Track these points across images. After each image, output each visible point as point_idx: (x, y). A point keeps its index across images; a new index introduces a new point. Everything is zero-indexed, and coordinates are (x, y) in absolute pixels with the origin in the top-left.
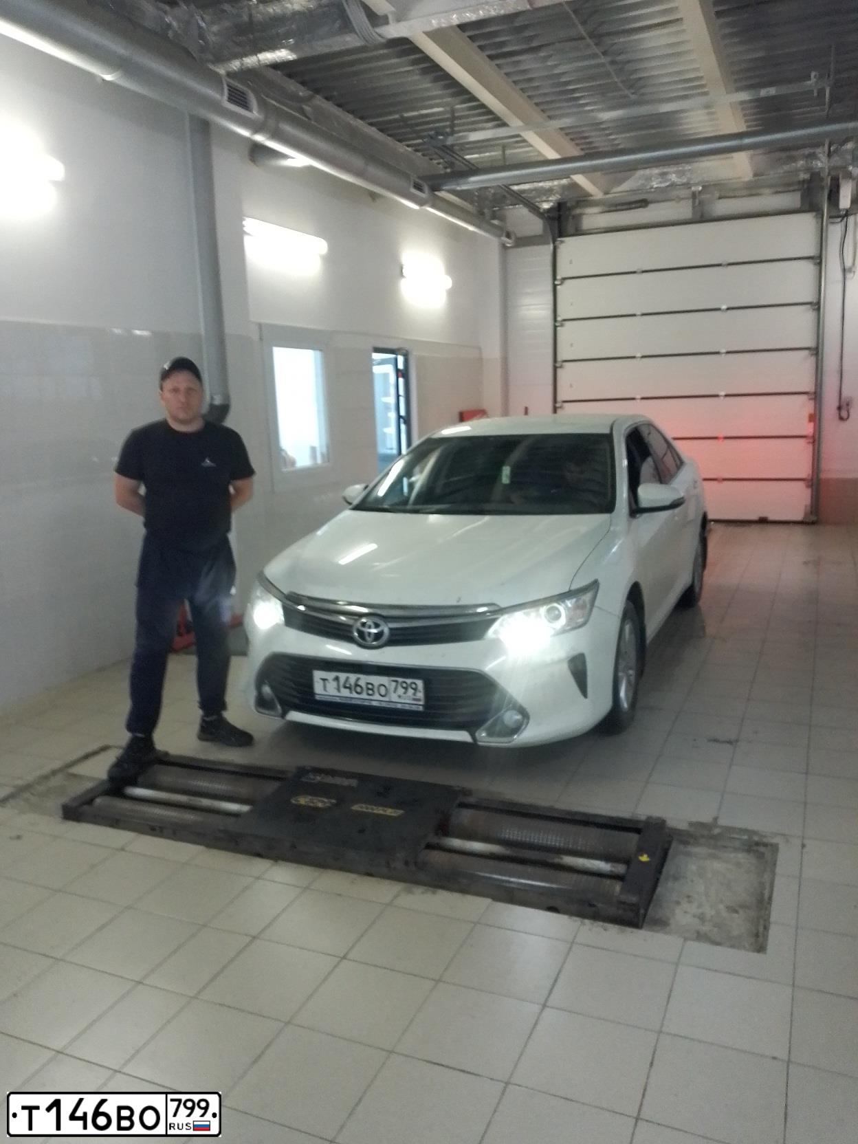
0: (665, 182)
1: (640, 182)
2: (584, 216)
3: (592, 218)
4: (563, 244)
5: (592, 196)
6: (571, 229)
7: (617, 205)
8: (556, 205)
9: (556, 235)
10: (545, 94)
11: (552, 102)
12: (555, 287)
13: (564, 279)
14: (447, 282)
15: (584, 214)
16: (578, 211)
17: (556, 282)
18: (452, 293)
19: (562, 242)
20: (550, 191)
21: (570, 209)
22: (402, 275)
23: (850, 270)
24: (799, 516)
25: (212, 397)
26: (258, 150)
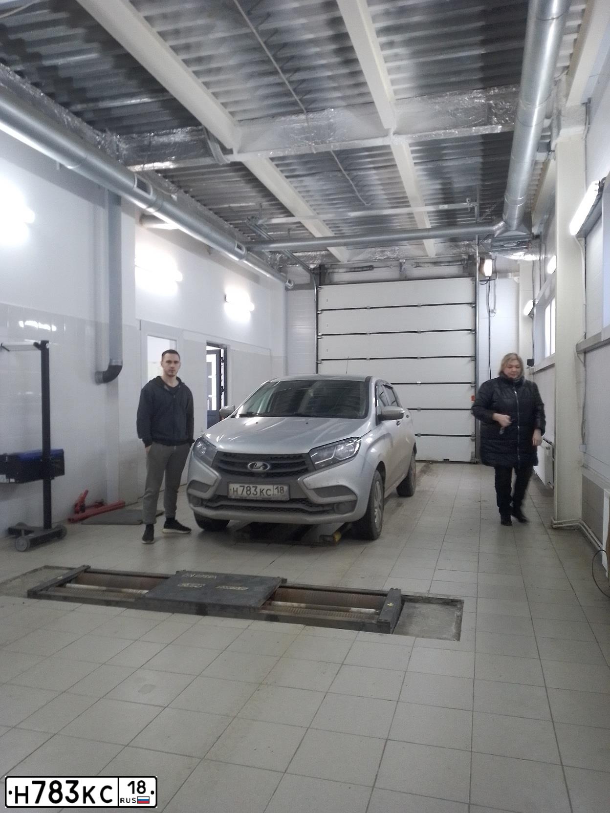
0: (384, 256)
1: (369, 255)
2: (335, 274)
3: (340, 275)
4: (322, 290)
5: (340, 262)
6: (327, 281)
7: (355, 268)
8: (318, 266)
9: (318, 284)
10: (316, 200)
11: (319, 205)
12: (317, 314)
13: (322, 310)
14: (252, 307)
15: (336, 272)
16: (331, 270)
17: (318, 312)
18: (254, 314)
19: (321, 288)
20: (314, 258)
21: (327, 269)
22: (226, 300)
23: (493, 311)
24: (468, 458)
25: (111, 360)
26: (145, 217)
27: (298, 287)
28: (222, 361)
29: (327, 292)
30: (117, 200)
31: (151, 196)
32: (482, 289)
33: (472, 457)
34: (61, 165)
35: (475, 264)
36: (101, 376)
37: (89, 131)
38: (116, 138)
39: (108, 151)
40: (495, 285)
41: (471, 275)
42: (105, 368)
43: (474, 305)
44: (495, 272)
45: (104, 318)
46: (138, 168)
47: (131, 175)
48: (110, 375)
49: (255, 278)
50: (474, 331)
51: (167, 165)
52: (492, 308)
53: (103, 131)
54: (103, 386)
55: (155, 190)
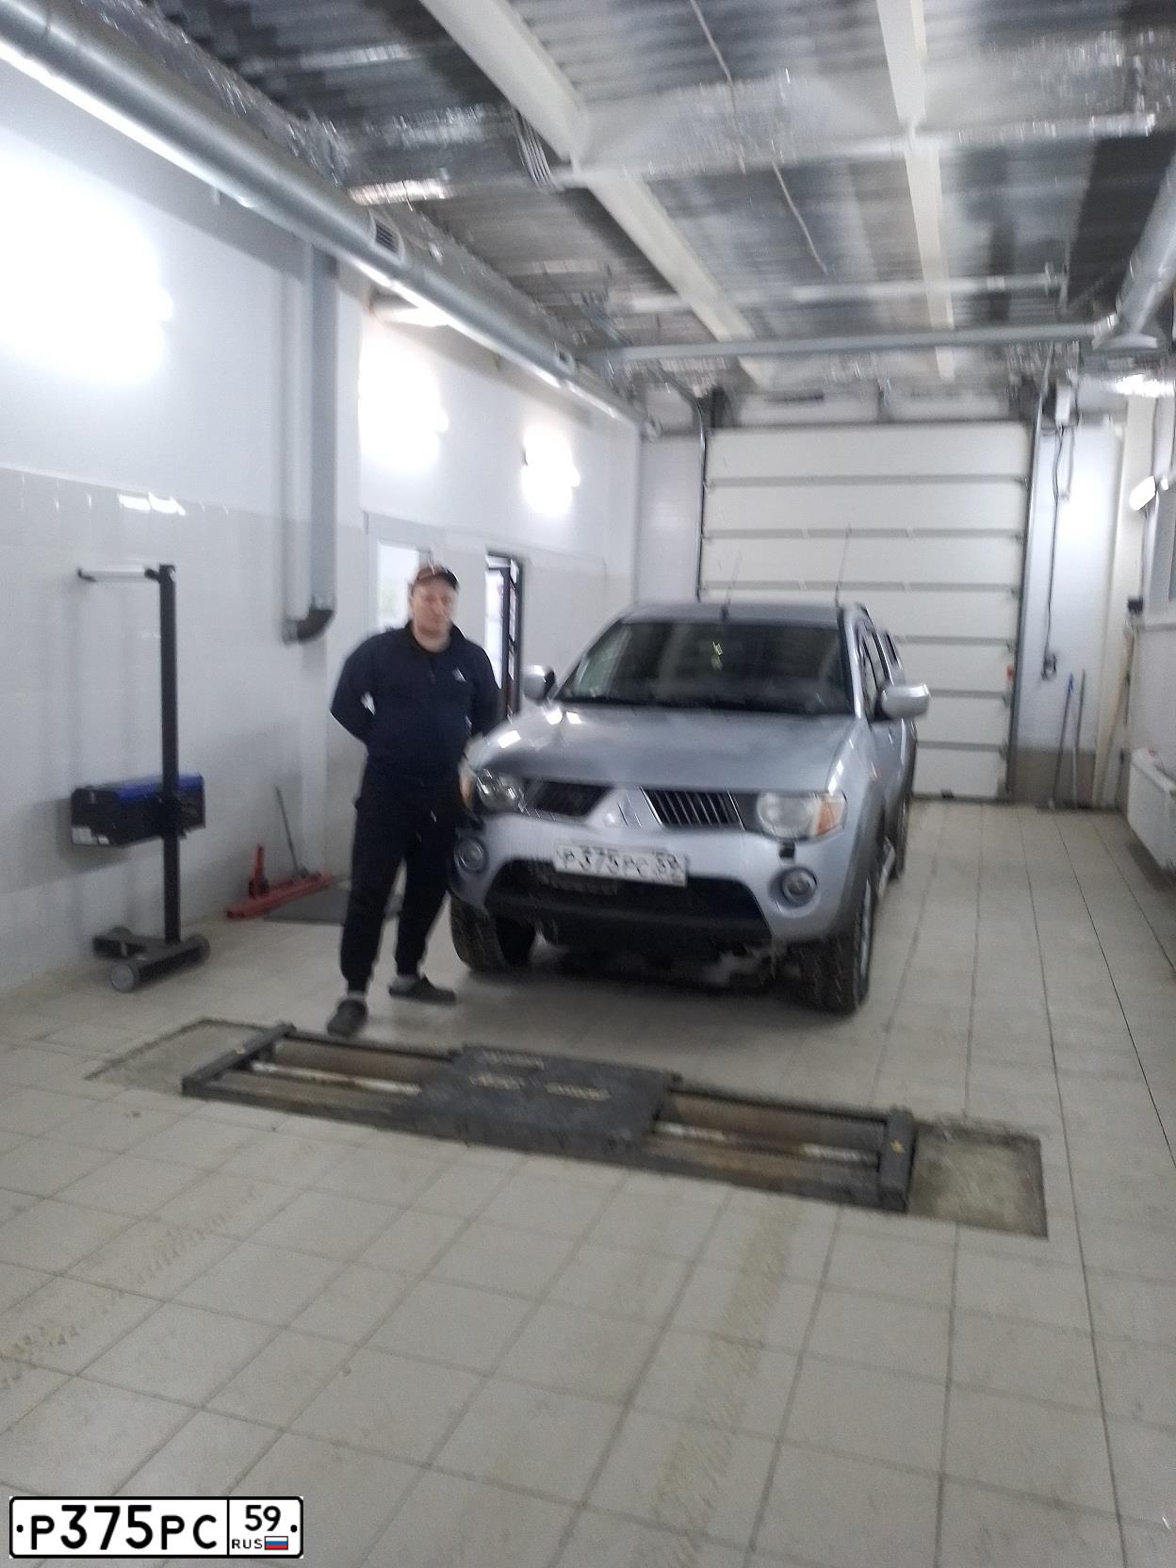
0: (847, 373)
1: (818, 371)
2: (744, 407)
3: (753, 410)
4: (716, 440)
5: (756, 384)
6: (726, 420)
7: (787, 396)
8: (710, 392)
9: (709, 426)
11: (731, 273)
12: (704, 489)
13: (715, 483)
15: (744, 404)
16: (736, 401)
17: (705, 486)
18: (579, 492)
19: (715, 435)
20: (702, 373)
21: (727, 398)
22: (526, 463)
23: (1063, 496)
24: (990, 790)
25: (313, 599)
26: (379, 297)
27: (669, 433)
28: (514, 588)
29: (724, 443)
30: (330, 266)
31: (400, 259)
32: (1046, 449)
33: (999, 790)
34: (222, 196)
35: (1037, 396)
36: (294, 630)
37: (275, 117)
38: (328, 131)
39: (313, 160)
40: (1073, 439)
41: (1025, 419)
42: (300, 611)
43: (1027, 483)
44: (1076, 414)
45: (301, 509)
46: (370, 195)
47: (361, 212)
48: (312, 626)
49: (582, 416)
50: (1023, 538)
51: (433, 189)
52: (1062, 485)
53: (302, 115)
54: (297, 649)
55: (409, 246)
